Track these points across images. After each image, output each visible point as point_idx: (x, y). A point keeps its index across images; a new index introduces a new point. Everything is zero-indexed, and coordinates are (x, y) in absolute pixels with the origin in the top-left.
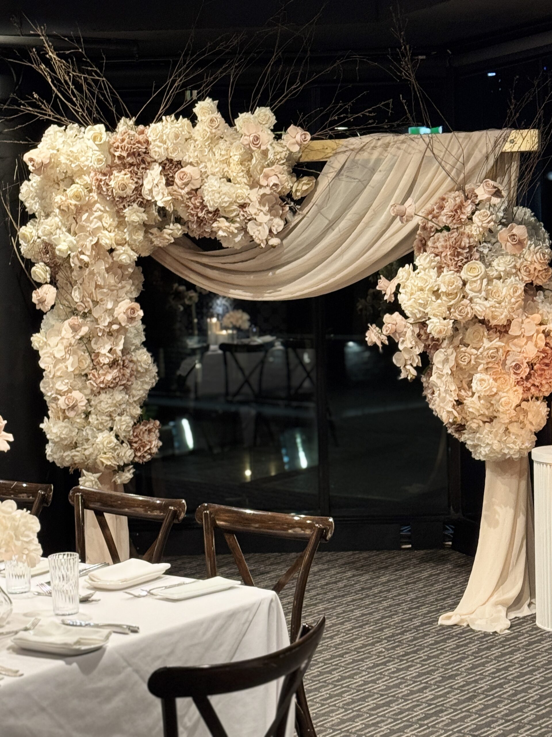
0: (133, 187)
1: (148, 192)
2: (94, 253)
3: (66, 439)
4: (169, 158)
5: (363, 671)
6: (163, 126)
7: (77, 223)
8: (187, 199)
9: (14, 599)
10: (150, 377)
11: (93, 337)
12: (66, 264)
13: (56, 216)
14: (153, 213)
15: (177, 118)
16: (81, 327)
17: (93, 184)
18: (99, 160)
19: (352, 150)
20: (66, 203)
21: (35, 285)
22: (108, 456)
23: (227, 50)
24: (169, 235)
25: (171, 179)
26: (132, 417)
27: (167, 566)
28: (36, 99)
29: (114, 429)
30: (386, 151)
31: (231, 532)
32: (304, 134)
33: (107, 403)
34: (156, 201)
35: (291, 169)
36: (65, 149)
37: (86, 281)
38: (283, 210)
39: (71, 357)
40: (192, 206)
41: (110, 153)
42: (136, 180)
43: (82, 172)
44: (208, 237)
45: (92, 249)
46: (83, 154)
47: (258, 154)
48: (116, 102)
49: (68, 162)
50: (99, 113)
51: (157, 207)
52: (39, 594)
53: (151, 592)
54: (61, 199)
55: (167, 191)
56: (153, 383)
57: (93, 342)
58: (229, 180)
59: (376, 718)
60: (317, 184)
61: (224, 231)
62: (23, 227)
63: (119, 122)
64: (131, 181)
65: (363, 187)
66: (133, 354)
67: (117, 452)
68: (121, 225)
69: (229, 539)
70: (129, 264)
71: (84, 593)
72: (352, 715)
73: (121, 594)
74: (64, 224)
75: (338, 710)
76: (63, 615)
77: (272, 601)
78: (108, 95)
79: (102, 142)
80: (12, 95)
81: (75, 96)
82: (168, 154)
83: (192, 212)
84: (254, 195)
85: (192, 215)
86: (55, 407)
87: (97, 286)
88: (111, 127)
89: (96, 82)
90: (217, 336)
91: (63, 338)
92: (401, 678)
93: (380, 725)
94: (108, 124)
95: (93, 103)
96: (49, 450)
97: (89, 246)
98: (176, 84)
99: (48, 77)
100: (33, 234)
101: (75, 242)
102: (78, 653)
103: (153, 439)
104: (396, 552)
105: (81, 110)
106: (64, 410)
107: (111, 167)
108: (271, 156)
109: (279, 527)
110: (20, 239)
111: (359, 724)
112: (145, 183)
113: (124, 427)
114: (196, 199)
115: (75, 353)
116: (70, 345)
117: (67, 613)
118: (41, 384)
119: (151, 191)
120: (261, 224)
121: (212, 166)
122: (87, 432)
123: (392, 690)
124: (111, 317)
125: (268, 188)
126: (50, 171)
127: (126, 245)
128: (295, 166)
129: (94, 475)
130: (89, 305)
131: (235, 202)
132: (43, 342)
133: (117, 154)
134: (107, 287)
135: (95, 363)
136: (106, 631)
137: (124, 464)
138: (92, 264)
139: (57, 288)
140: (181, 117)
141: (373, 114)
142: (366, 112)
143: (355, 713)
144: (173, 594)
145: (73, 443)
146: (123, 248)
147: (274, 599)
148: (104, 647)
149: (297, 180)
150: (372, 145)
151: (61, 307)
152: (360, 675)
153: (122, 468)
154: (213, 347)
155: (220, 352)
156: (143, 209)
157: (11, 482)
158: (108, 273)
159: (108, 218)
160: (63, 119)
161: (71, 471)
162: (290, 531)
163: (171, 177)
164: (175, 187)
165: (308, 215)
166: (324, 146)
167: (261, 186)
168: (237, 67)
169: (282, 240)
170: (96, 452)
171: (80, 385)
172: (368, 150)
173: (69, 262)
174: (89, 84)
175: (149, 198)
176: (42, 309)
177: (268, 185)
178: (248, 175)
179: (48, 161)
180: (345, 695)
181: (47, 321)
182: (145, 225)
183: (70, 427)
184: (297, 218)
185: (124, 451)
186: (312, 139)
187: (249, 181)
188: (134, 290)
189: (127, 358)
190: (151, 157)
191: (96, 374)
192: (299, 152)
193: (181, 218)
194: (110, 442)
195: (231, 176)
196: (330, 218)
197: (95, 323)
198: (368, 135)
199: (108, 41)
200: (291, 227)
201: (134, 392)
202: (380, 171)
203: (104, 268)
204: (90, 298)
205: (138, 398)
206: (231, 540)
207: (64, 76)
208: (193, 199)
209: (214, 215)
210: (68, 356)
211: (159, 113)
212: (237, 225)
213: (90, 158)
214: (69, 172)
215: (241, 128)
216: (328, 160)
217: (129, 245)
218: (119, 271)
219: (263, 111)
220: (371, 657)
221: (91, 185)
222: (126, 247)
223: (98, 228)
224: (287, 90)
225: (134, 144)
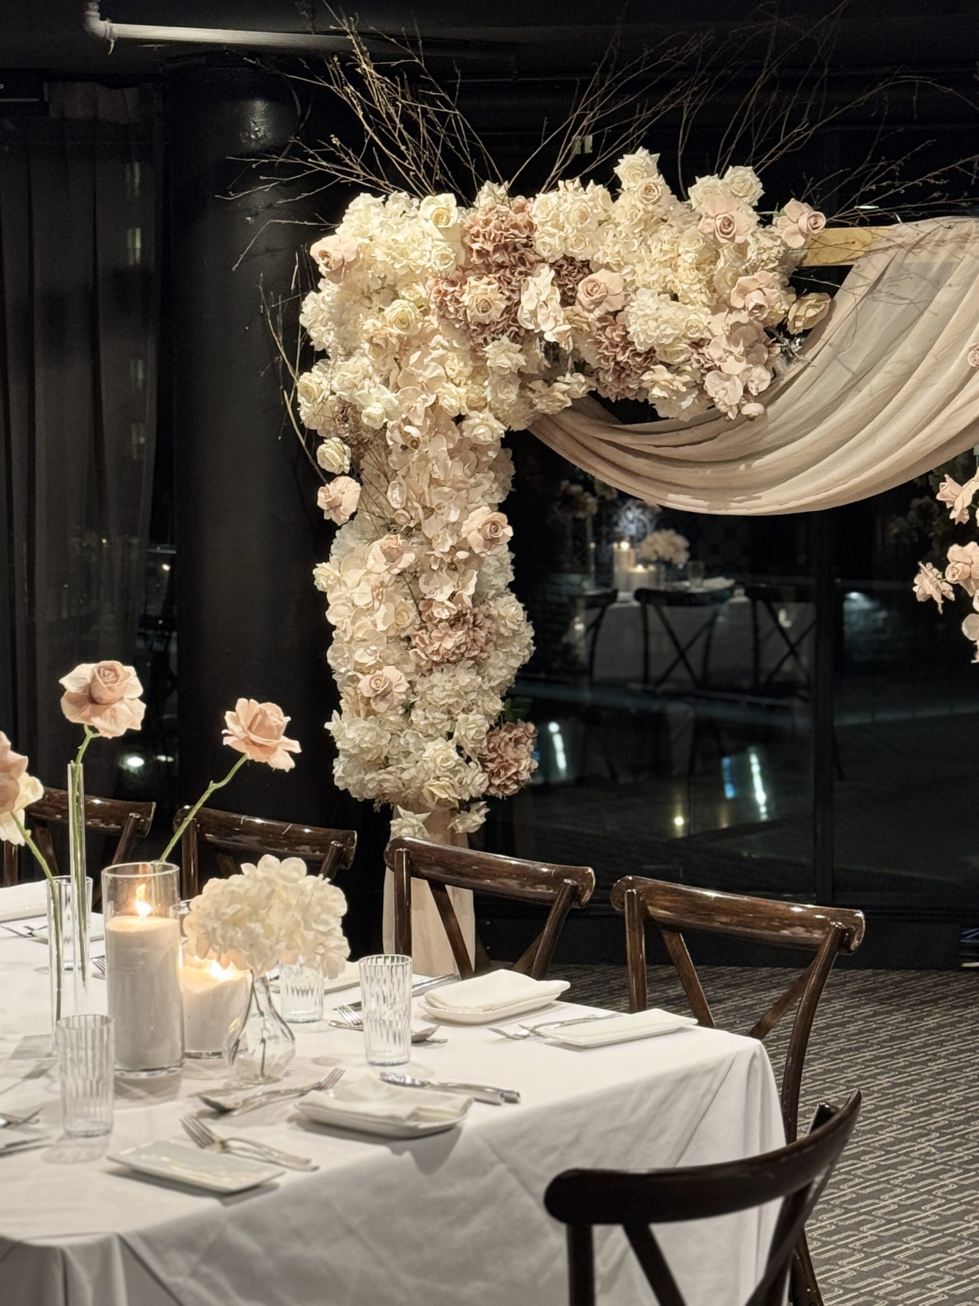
0: (503, 306)
1: (528, 316)
2: (428, 423)
3: (369, 750)
4: (569, 255)
5: (896, 1186)
6: (560, 198)
7: (400, 368)
8: (598, 329)
9: (297, 1031)
10: (520, 646)
11: (423, 572)
12: (379, 441)
13: (364, 355)
14: (536, 354)
15: (584, 184)
16: (402, 554)
17: (432, 299)
18: (444, 257)
19: (900, 246)
20: (383, 333)
21: (321, 476)
22: (442, 783)
23: (680, 63)
24: (563, 393)
25: (570, 294)
26: (487, 716)
27: (563, 985)
28: (334, 146)
29: (455, 735)
30: (962, 248)
31: (674, 928)
32: (815, 216)
33: (444, 690)
34: (542, 332)
35: (786, 280)
36: (383, 237)
37: (413, 472)
38: (769, 352)
39: (383, 606)
40: (607, 342)
41: (463, 244)
42: (508, 293)
43: (412, 277)
44: (633, 399)
45: (427, 415)
46: (416, 245)
47: (730, 251)
48: (476, 153)
49: (388, 259)
50: (445, 173)
51: (543, 343)
52: (339, 1025)
53: (538, 1030)
54: (374, 325)
55: (563, 314)
56: (524, 657)
57: (421, 581)
58: (675, 298)
59: (922, 1273)
60: (832, 306)
61: (663, 388)
62: (306, 374)
63: (480, 189)
64: (500, 296)
65: (917, 313)
66: (491, 603)
67: (459, 776)
68: (479, 373)
69: (670, 941)
70: (491, 445)
71: (419, 1027)
72: (878, 1265)
73: (484, 1033)
74: (377, 370)
75: (852, 1255)
76: (383, 1065)
77: (754, 1057)
78: (463, 140)
79: (450, 225)
80: (292, 140)
81: (404, 142)
82: (567, 249)
83: (606, 353)
84: (720, 324)
85: (606, 359)
86: (353, 694)
87: (433, 482)
88: (466, 199)
89: (442, 117)
90: (630, 576)
91: (369, 572)
92: (965, 1203)
93: (929, 1286)
94: (460, 192)
95: (436, 154)
96: (339, 768)
97: (421, 410)
98: (585, 123)
99: (359, 108)
100: (323, 386)
101: (396, 402)
102: (416, 1134)
103: (524, 756)
104: (952, 974)
105: (414, 168)
106: (370, 698)
107: (465, 269)
108: (752, 254)
109: (764, 924)
110: (299, 395)
111: (891, 1282)
112: (524, 299)
113: (472, 732)
114: (614, 330)
115: (390, 599)
116: (382, 584)
117: (391, 1061)
118: (329, 653)
119: (534, 314)
120: (729, 378)
121: (645, 271)
122: (408, 739)
123: (950, 1224)
124: (455, 537)
125: (745, 313)
126: (356, 276)
127: (487, 410)
128: (795, 273)
129: (417, 816)
130: (417, 515)
131: (684, 336)
132: (335, 577)
133: (475, 246)
134: (449, 484)
135: (424, 619)
136: (462, 1098)
137: (471, 797)
138: (425, 442)
139: (362, 484)
140: (592, 182)
141: (942, 182)
142: (930, 178)
143: (884, 1262)
144: (576, 1036)
145: (382, 757)
146: (481, 416)
147: (758, 1053)
148: (459, 1125)
149: (798, 298)
150: (937, 238)
151: (368, 518)
152: (892, 1194)
153: (466, 806)
154: (622, 595)
155: (635, 604)
156: (518, 347)
157: (283, 824)
158: (452, 458)
159: (456, 361)
160: (382, 183)
161: (377, 807)
162: (785, 932)
163: (570, 289)
164: (577, 308)
165: (815, 363)
166: (847, 238)
167: (732, 309)
168: (695, 94)
169: (766, 406)
170: (422, 775)
171: (397, 656)
172: (929, 248)
173: (384, 438)
174: (429, 121)
175: (531, 327)
176: (334, 519)
177: (744, 308)
178: (708, 288)
179: (354, 257)
180: (865, 1228)
181: (343, 541)
182: (520, 374)
183: (378, 729)
184: (795, 368)
185: (471, 775)
186: (829, 225)
187: (710, 300)
188: (497, 490)
189: (480, 611)
190: (535, 253)
191: (426, 637)
192: (802, 248)
193: (585, 363)
194: (447, 759)
195: (679, 289)
196: (855, 368)
197: (426, 547)
198: (930, 220)
199: (465, 44)
200: (782, 383)
201: (492, 672)
202: (950, 285)
203: (445, 449)
204: (419, 502)
205: (497, 682)
206: (674, 942)
207: (386, 105)
208: (608, 330)
209: (645, 359)
210: (377, 604)
211: (553, 174)
212: (687, 378)
213: (428, 254)
214: (390, 278)
215: (700, 203)
216: (855, 263)
217: (491, 410)
218: (472, 455)
219: (740, 173)
220: (910, 1162)
221: (428, 301)
222: (486, 414)
223: (438, 379)
224: (785, 135)
225: (507, 230)
